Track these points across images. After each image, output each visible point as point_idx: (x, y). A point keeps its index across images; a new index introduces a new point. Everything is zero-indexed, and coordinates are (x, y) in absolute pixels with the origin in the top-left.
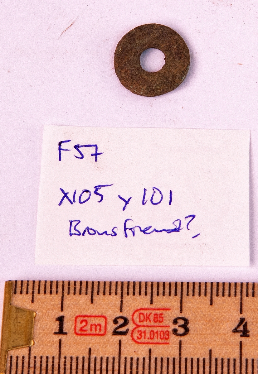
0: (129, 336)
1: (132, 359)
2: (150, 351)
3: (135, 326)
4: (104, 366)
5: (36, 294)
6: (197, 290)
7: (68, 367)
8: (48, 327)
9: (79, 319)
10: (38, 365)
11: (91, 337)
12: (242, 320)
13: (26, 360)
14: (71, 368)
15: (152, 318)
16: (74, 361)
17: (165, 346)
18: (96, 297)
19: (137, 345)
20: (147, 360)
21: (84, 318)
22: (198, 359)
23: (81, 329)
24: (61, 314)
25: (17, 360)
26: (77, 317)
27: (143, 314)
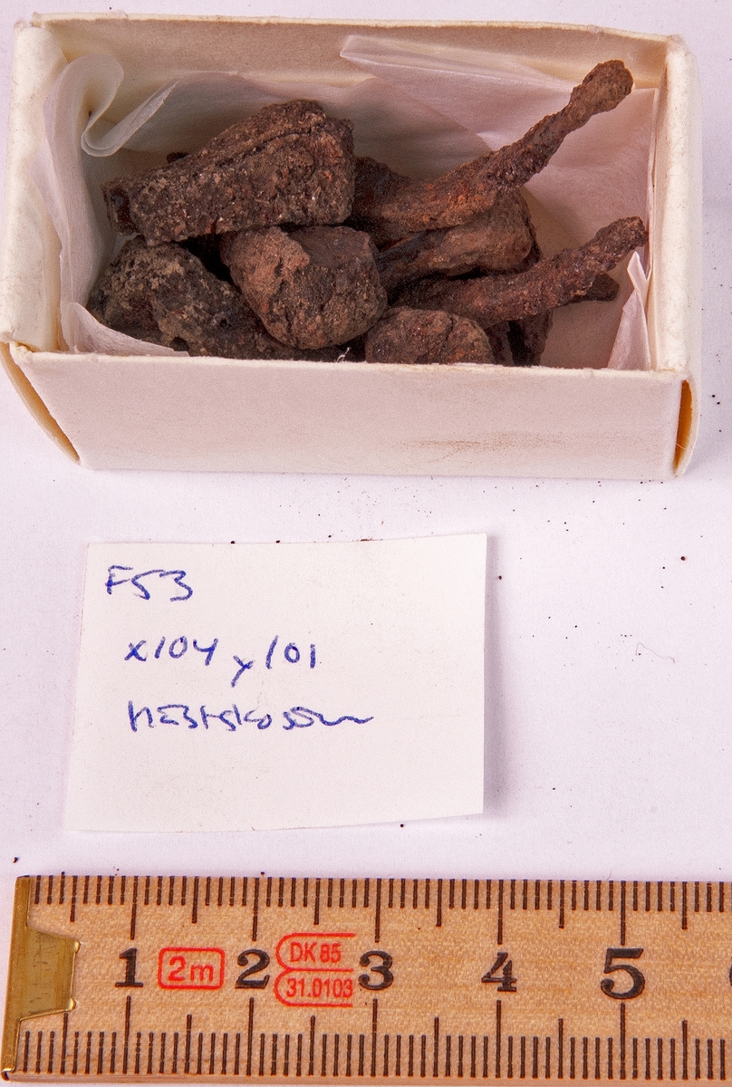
0: (269, 990)
1: (275, 1037)
2: (313, 1020)
3: (282, 970)
4: (219, 1052)
5: (79, 905)
6: (409, 896)
7: (144, 1053)
8: (103, 972)
9: (168, 956)
10: (83, 1050)
11: (192, 992)
12: (502, 957)
13: (59, 1040)
14: (150, 1057)
15: (317, 952)
16: (157, 1041)
17: (344, 1010)
18: (202, 910)
19: (285, 1008)
20: (306, 1040)
21: (177, 954)
22: (411, 1038)
23: (172, 977)
24: (132, 945)
25: (40, 1041)
26: (164, 951)
27: (298, 945)
